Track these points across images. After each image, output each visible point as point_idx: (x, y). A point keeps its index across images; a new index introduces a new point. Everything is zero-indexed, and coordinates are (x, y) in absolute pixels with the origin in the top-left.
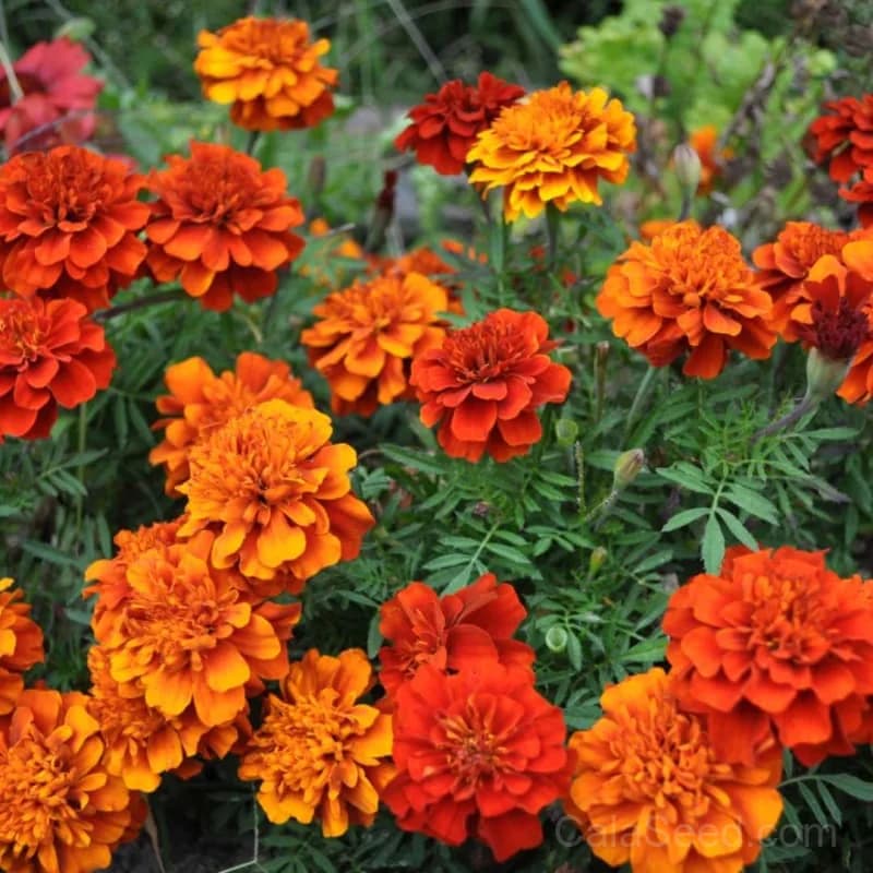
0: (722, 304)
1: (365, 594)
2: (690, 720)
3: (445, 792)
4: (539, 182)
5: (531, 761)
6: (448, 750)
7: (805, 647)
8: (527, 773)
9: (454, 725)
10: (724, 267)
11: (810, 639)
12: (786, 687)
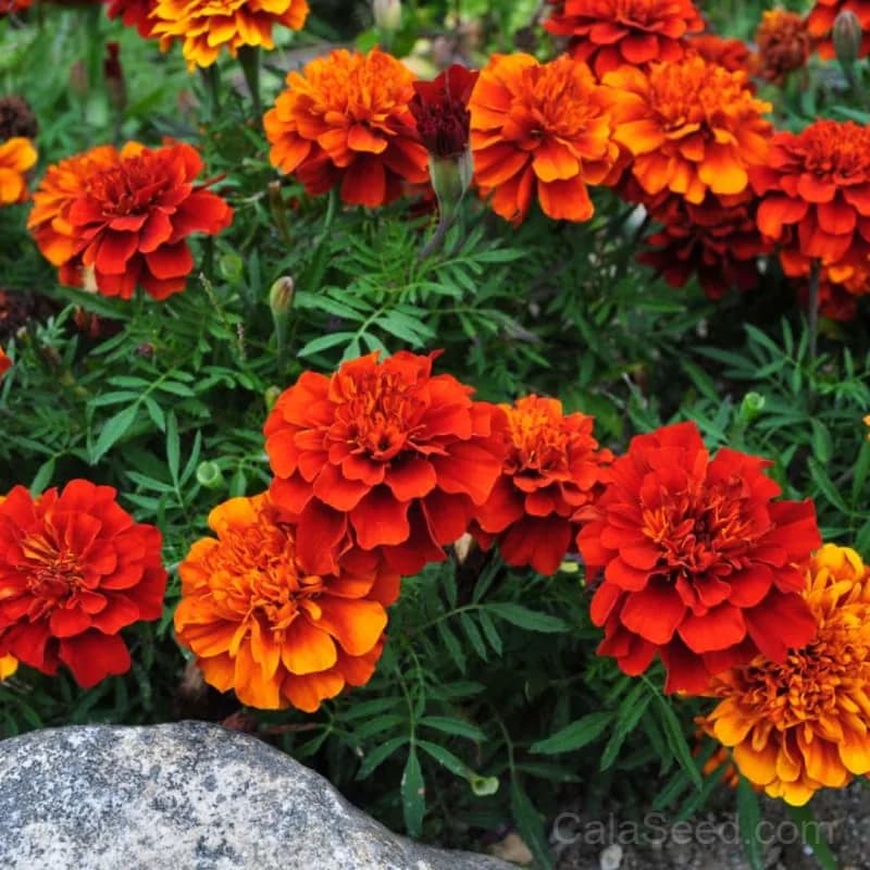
0: (372, 124)
1: (40, 440)
2: (284, 531)
3: (21, 614)
4: (205, 28)
5: (104, 578)
6: (29, 572)
7: (385, 443)
8: (99, 590)
9: (36, 545)
10: (371, 84)
11: (390, 434)
12: (358, 484)
